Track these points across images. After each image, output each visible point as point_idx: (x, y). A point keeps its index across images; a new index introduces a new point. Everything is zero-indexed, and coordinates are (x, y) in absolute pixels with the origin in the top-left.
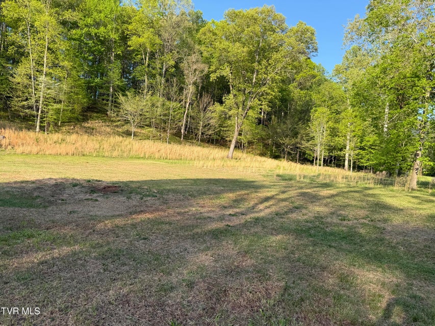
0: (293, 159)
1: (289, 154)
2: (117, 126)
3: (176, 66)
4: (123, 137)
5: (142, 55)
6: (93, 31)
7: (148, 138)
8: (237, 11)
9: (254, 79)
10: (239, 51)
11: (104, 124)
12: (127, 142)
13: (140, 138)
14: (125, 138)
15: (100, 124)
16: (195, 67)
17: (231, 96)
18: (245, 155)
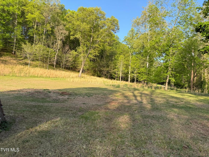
0: (107, 77)
1: (105, 75)
2: (20, 60)
3: (52, 31)
4: (24, 66)
5: (32, 23)
6: (6, 8)
7: (37, 66)
8: (84, 8)
9: (91, 40)
10: (85, 26)
11: (12, 58)
12: (26, 69)
13: (32, 66)
14: (25, 66)
15: (9, 59)
16: (61, 32)
17: (81, 47)
18: (86, 76)
